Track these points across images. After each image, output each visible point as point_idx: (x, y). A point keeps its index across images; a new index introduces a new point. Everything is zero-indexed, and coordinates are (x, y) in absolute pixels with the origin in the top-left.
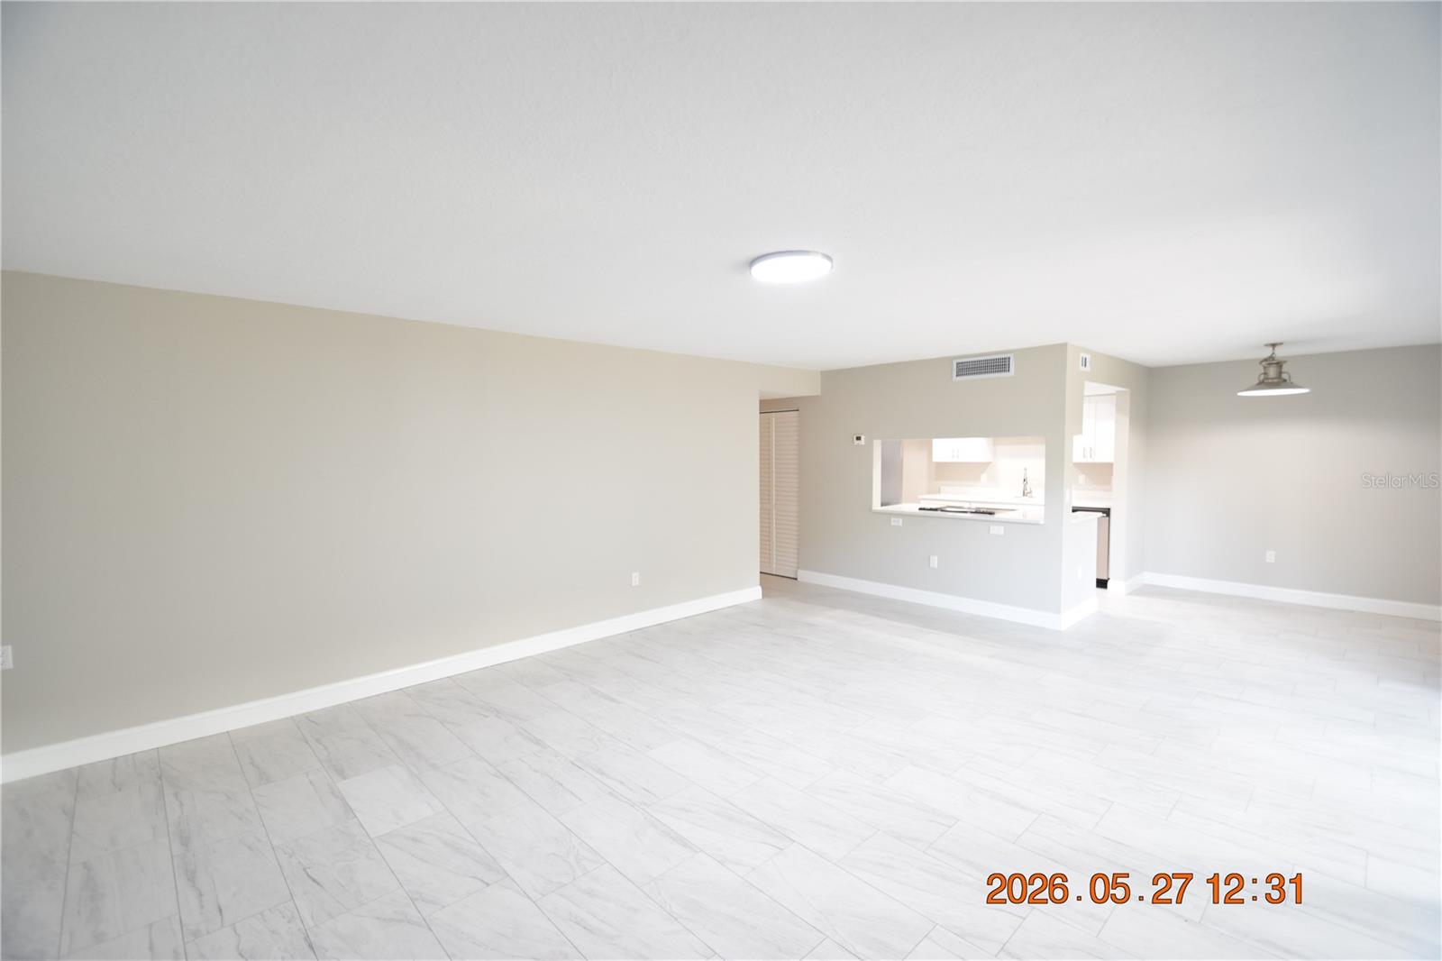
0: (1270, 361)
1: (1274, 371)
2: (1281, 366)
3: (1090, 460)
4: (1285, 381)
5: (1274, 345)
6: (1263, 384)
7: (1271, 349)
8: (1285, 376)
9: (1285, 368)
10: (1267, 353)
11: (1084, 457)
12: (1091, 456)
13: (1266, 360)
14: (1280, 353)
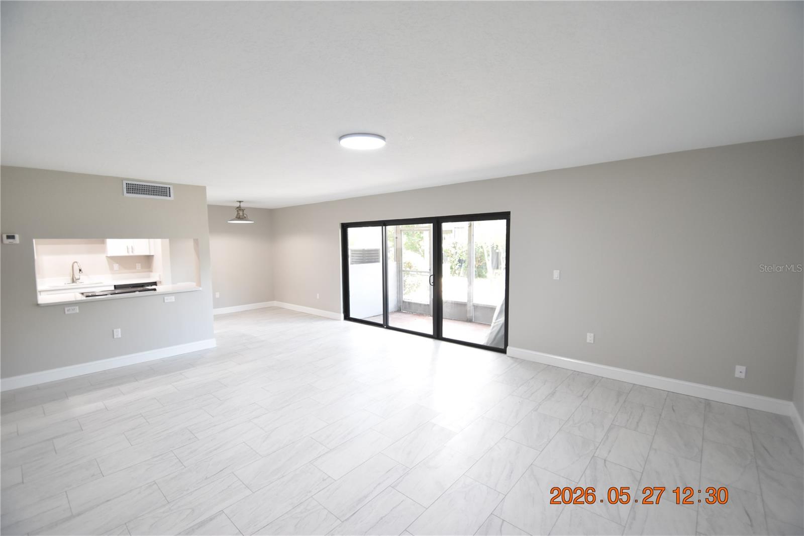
0: (239, 208)
1: (240, 212)
2: (243, 211)
3: (131, 254)
4: (245, 217)
5: (240, 202)
6: (239, 218)
7: (239, 203)
8: (245, 216)
9: (245, 212)
10: (238, 205)
11: (128, 252)
12: (132, 252)
13: (238, 208)
14: (242, 205)
